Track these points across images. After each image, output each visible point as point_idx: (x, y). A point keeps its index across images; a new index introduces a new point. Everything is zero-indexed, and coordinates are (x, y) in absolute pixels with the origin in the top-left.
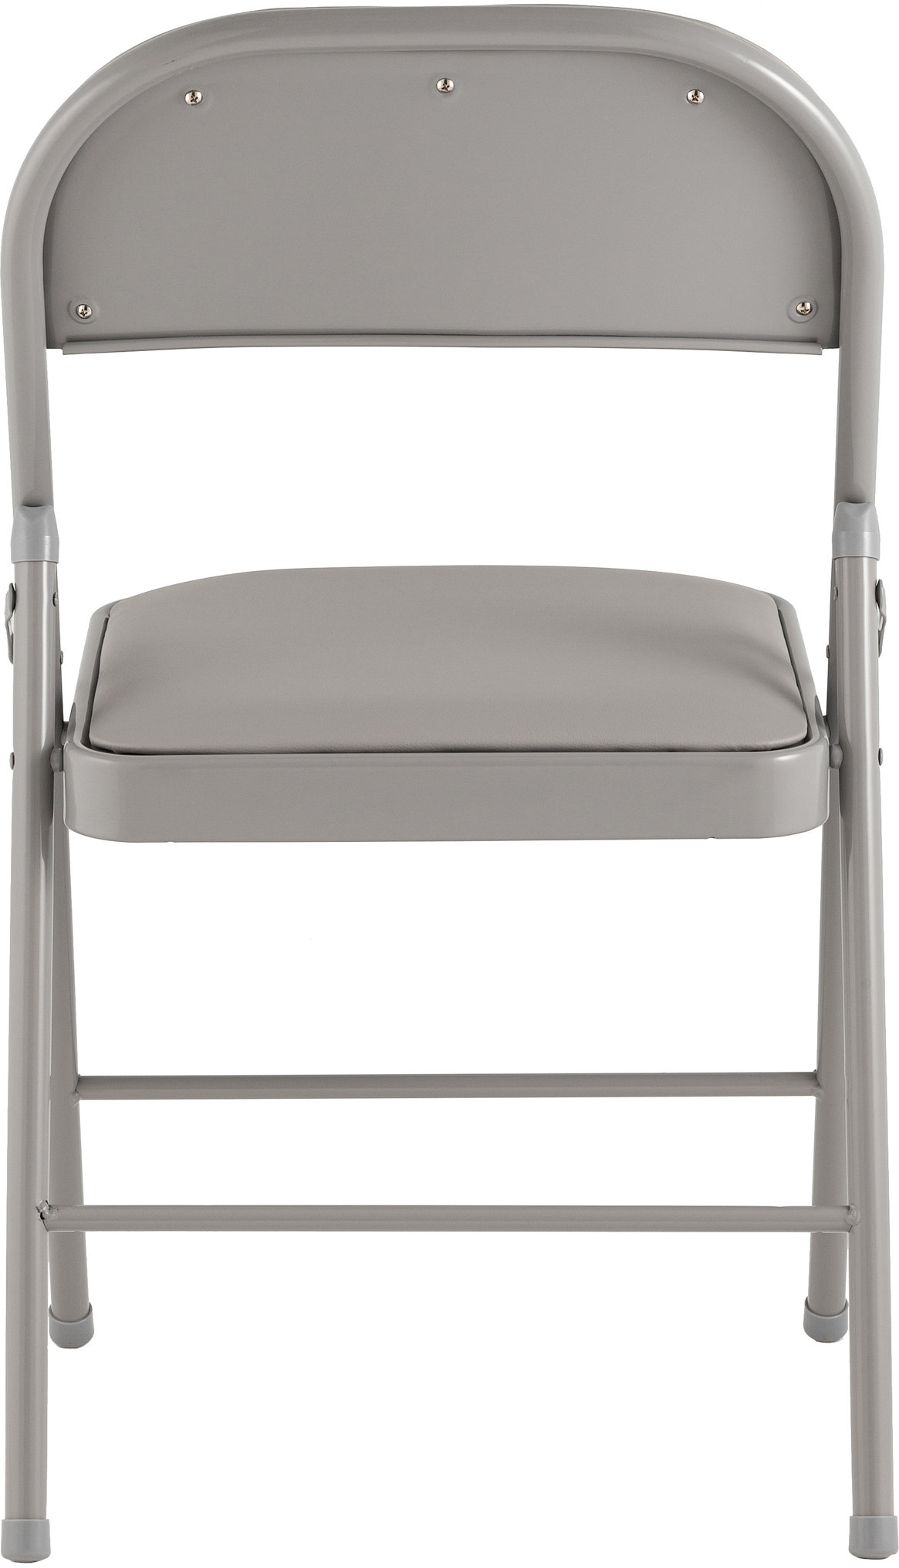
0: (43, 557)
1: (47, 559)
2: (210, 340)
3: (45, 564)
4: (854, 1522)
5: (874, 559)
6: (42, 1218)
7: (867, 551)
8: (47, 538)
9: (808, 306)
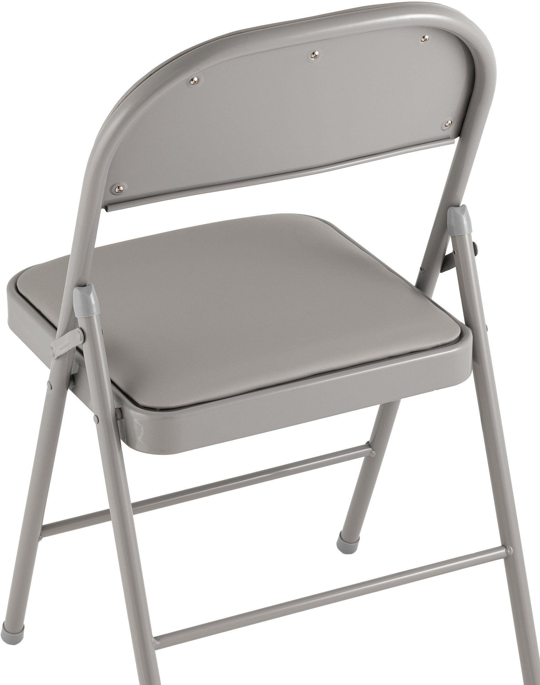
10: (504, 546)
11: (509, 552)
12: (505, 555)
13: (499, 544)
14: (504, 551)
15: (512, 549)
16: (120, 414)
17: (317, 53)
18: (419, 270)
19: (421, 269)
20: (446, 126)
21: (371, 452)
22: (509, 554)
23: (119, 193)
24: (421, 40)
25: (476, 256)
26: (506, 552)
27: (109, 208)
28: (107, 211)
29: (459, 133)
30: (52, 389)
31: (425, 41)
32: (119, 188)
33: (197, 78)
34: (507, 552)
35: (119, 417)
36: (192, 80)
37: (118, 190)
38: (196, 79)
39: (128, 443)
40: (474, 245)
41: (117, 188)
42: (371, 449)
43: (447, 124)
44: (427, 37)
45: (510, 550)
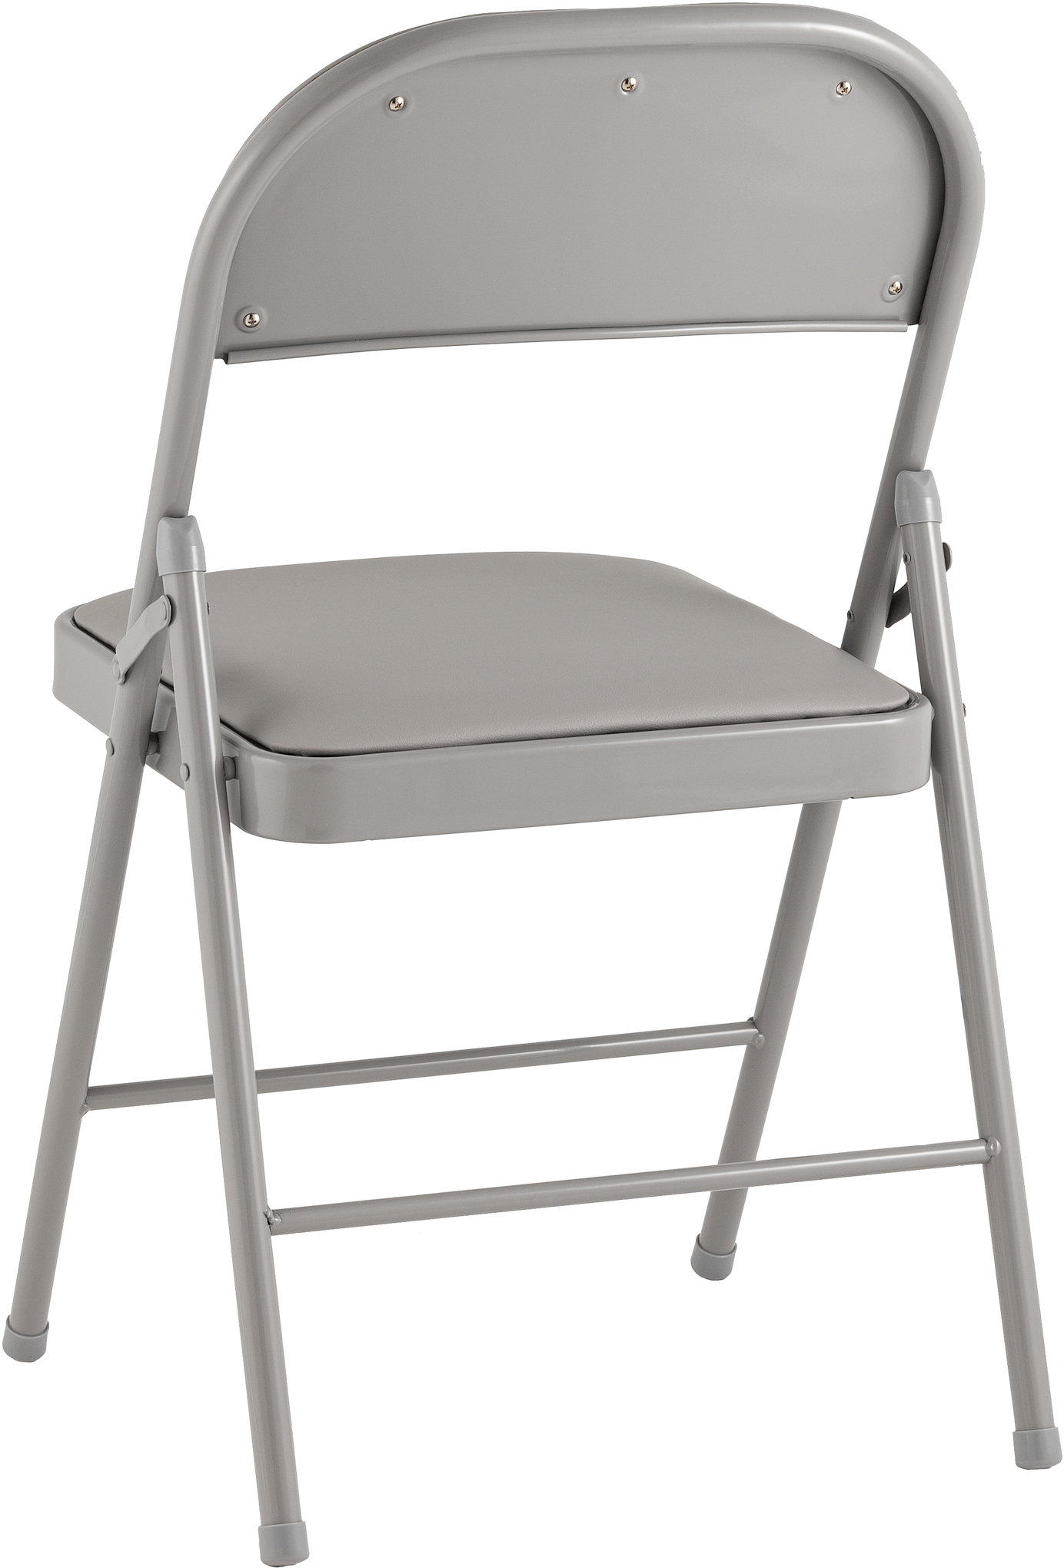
0: (192, 568)
1: (196, 568)
2: (369, 344)
3: (195, 575)
4: (1017, 1436)
5: (937, 522)
6: (269, 1223)
7: (930, 517)
8: (194, 549)
9: (898, 285)
10: (984, 1139)
11: (992, 1148)
12: (986, 1157)
13: (975, 1135)
14: (983, 1148)
15: (998, 1144)
16: (231, 769)
17: (633, 81)
18: (845, 619)
19: (849, 614)
20: (891, 293)
21: (756, 1035)
22: (992, 1153)
23: (250, 327)
24: (837, 92)
25: (949, 571)
26: (986, 1149)
27: (231, 356)
28: (226, 363)
29: (917, 316)
30: (113, 754)
31: (844, 93)
32: (251, 316)
33: (403, 98)
34: (988, 1150)
35: (229, 771)
36: (394, 101)
37: (250, 321)
38: (400, 100)
39: (244, 825)
40: (946, 548)
41: (248, 316)
42: (756, 1030)
43: (892, 289)
44: (847, 85)
45: (995, 1146)
